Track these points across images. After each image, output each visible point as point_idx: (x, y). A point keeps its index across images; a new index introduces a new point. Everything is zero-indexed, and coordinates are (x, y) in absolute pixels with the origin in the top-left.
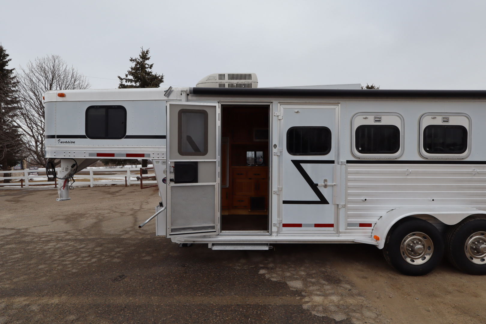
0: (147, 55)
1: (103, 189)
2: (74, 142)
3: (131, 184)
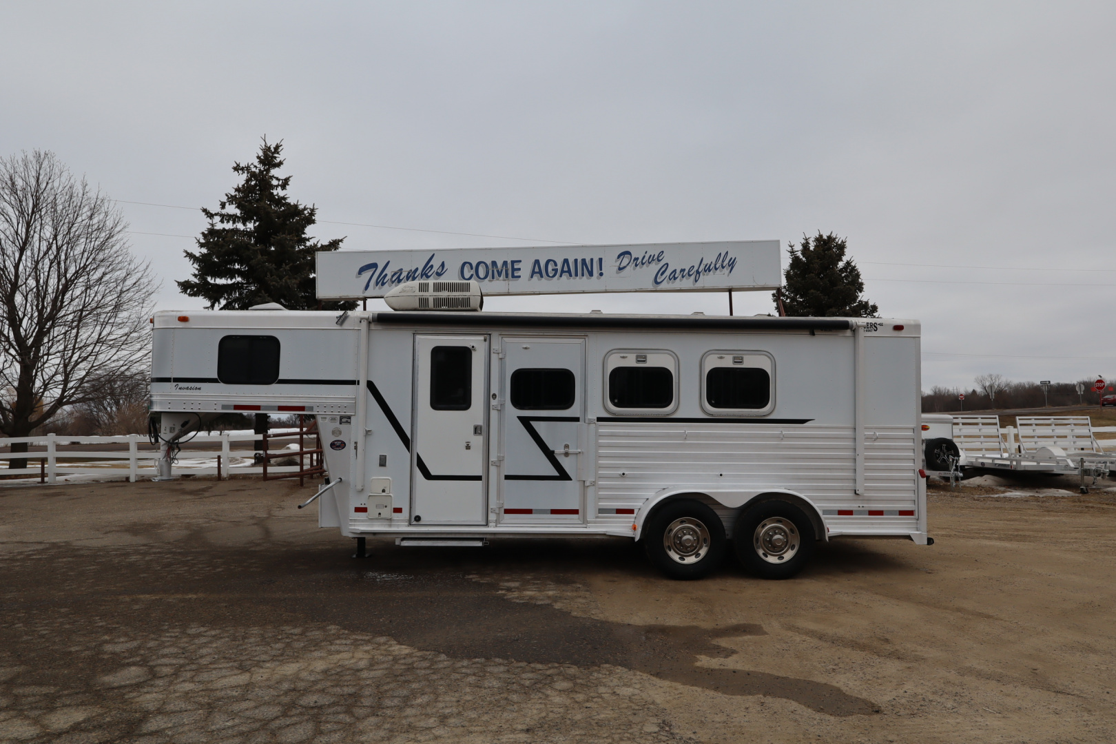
0: (276, 155)
2: (200, 389)
3: (230, 475)
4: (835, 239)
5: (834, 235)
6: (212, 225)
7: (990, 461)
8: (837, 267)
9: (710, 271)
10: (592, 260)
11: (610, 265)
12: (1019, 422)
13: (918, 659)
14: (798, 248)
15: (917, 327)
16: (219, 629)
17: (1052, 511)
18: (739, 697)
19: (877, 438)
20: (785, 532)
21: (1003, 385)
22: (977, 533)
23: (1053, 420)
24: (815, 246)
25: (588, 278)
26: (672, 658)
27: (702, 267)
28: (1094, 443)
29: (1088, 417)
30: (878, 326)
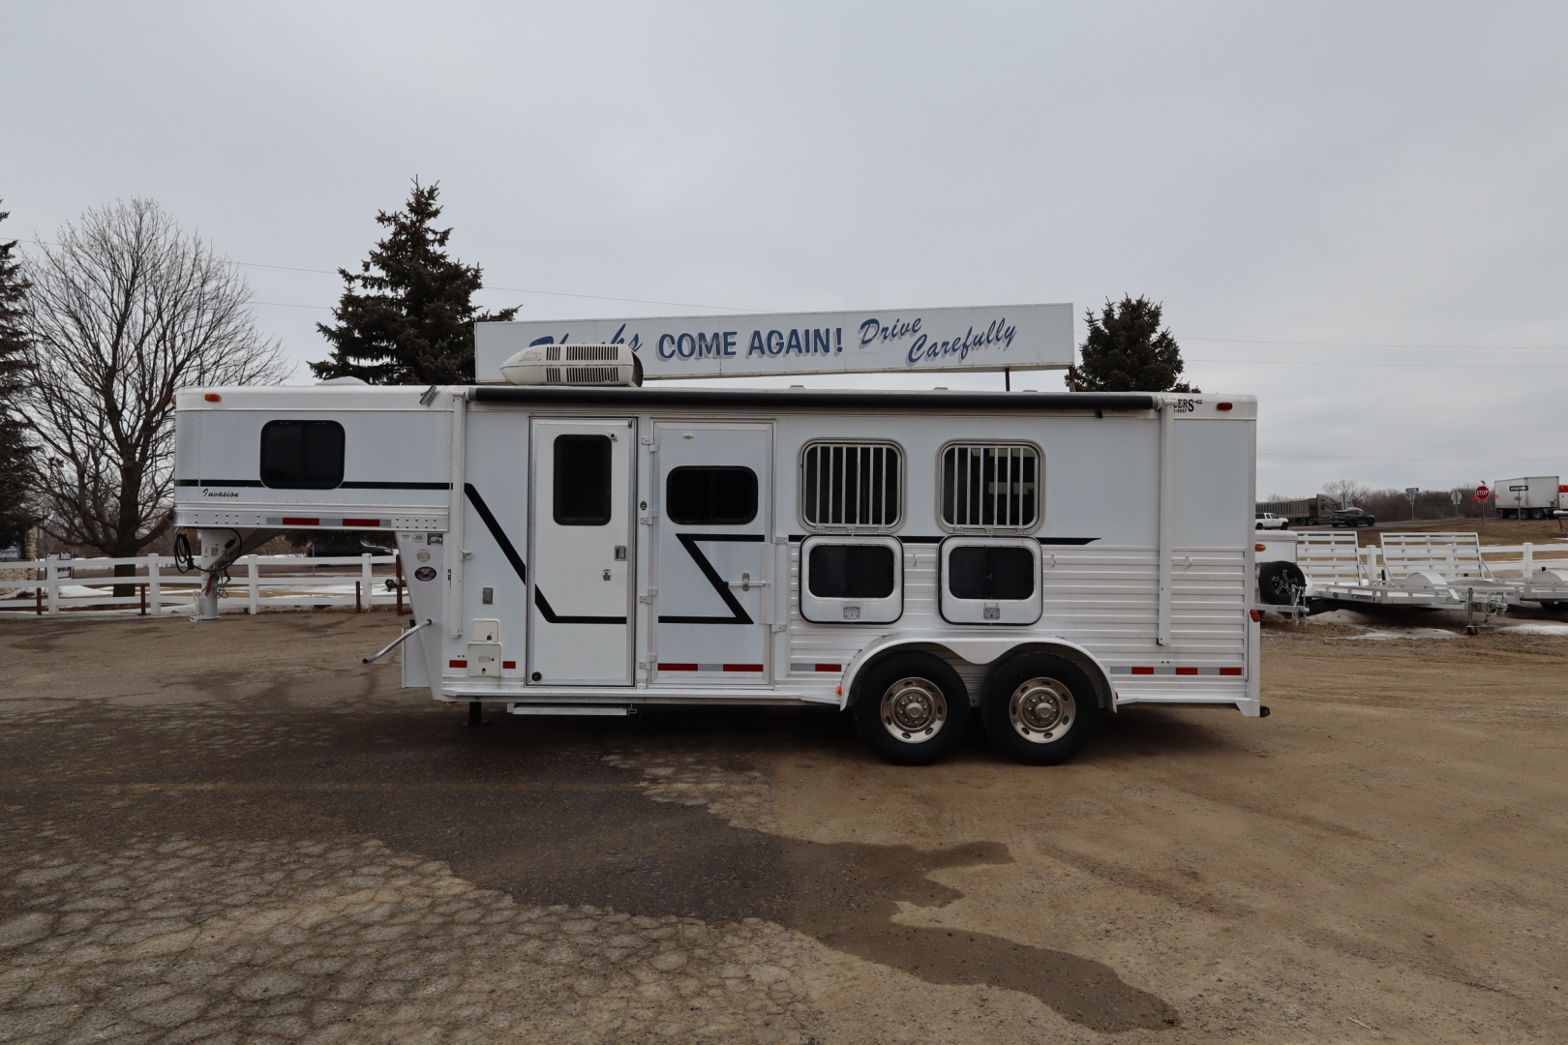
0: (431, 201)
1: (289, 618)
2: (237, 495)
3: (374, 607)
4: (1146, 304)
5: (1145, 300)
6: (349, 290)
7: (1346, 591)
8: (1149, 341)
9: (980, 344)
10: (828, 331)
11: (851, 337)
12: (1383, 540)
13: (1242, 912)
14: (1099, 316)
15: (1252, 405)
16: (208, 844)
17: (1431, 660)
18: (948, 986)
19: (1191, 565)
20: (1054, 699)
21: (1358, 493)
22: (1329, 693)
23: (1429, 538)
24: (1121, 314)
25: (822, 355)
26: (858, 906)
27: (971, 339)
28: (1483, 567)
29: (1476, 534)
30: (1194, 405)
